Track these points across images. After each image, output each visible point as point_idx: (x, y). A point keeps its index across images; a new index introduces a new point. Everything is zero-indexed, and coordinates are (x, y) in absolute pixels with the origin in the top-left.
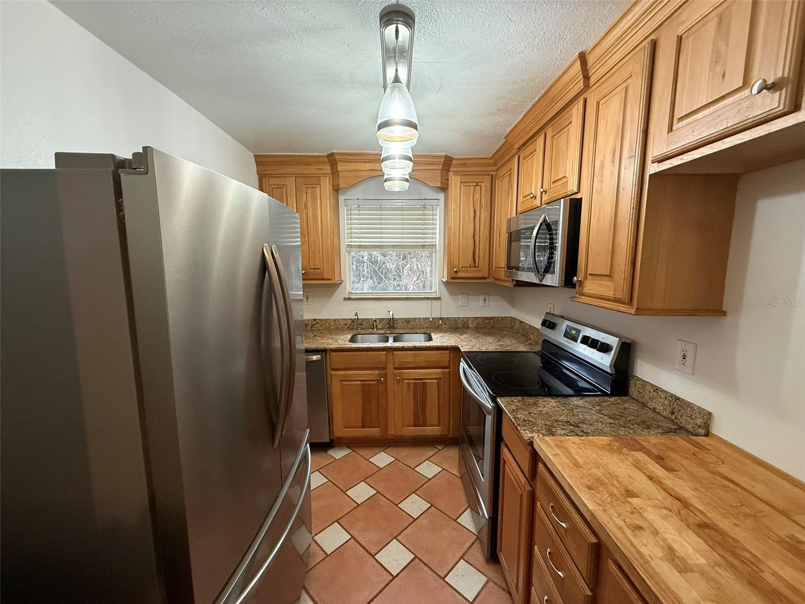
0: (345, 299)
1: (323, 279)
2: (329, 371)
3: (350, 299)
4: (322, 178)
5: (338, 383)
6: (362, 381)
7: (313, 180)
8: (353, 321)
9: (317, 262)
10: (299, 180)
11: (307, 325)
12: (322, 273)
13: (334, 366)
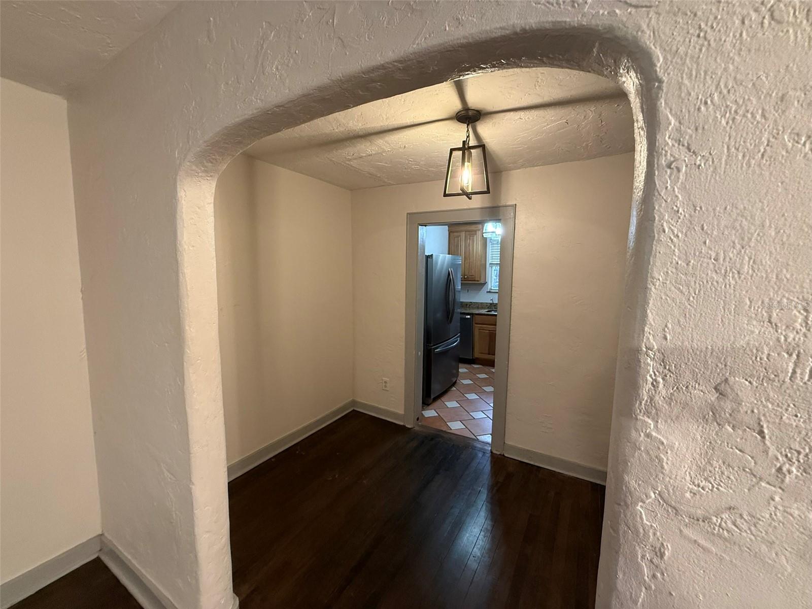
0: (487, 292)
1: (475, 281)
2: (474, 324)
3: (490, 292)
4: (477, 232)
5: (478, 330)
6: (489, 330)
7: (473, 232)
8: (491, 304)
9: (473, 272)
10: (466, 233)
11: (467, 305)
12: (475, 277)
13: (477, 322)
